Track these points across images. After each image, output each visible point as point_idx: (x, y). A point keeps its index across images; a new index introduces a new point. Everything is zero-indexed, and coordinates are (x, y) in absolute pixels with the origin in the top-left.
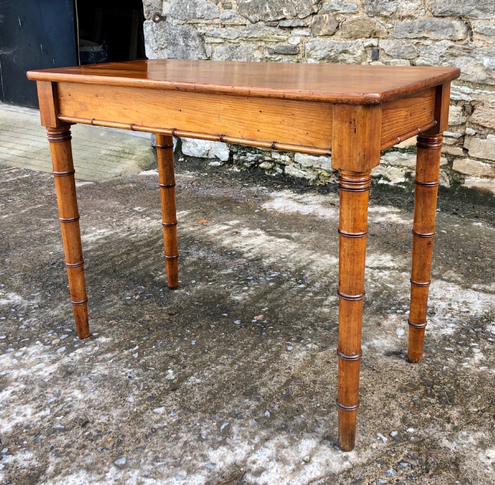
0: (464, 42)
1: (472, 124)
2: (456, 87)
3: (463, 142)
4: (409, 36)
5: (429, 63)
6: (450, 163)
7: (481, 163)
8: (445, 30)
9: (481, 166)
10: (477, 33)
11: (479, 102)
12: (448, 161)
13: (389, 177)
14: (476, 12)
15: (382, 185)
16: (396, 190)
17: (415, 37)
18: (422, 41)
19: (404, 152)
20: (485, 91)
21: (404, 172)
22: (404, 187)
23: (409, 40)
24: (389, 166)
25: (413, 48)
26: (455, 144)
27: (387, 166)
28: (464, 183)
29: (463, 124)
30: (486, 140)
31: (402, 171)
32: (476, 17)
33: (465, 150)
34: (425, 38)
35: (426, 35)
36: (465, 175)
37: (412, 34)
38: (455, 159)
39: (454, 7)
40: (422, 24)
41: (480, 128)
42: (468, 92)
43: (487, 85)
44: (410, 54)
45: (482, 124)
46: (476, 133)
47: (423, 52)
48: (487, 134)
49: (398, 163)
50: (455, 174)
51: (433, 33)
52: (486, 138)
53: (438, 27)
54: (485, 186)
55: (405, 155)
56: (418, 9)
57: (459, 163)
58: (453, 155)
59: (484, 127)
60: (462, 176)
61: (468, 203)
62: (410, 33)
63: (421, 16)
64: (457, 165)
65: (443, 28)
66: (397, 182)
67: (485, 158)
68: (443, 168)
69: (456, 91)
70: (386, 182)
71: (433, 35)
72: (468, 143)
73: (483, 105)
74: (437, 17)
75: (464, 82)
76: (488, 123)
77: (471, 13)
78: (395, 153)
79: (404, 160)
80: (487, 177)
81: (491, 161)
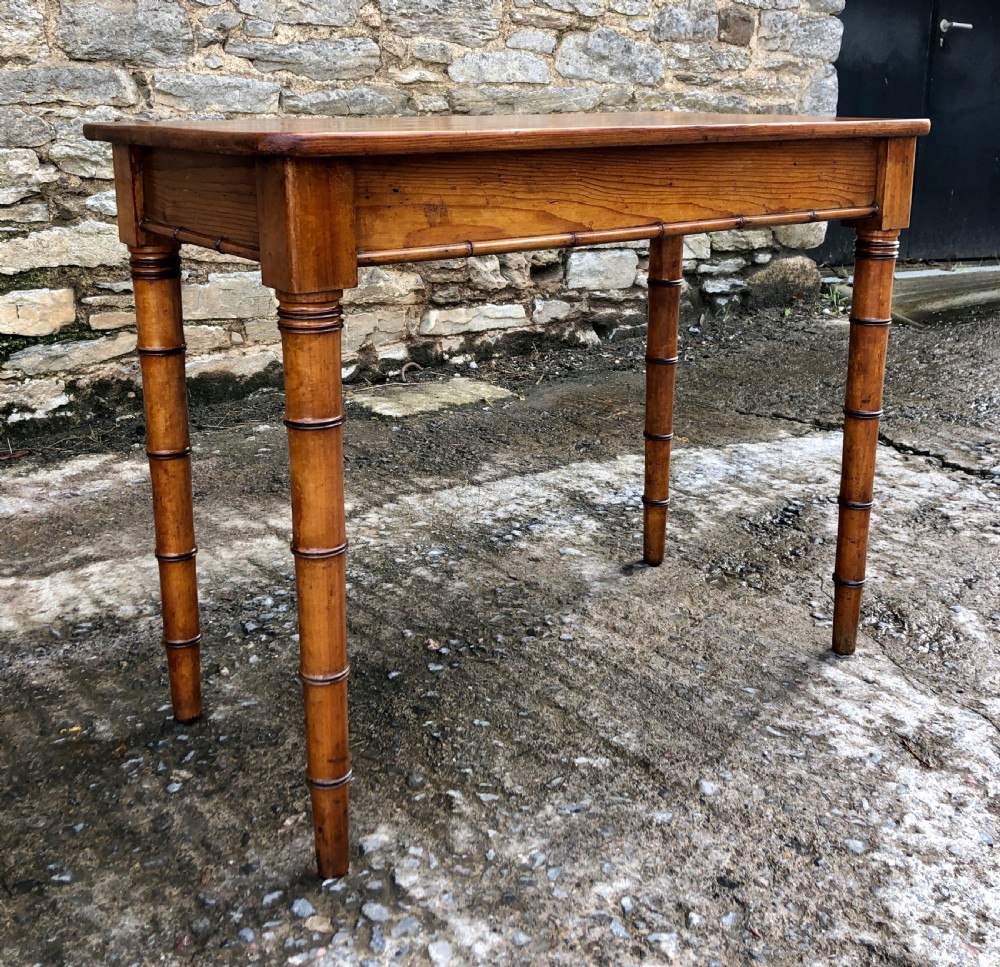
0: (138, 109)
4: (28, 98)
5: (80, 153)
7: (205, 327)
8: (102, 88)
9: (208, 333)
10: (159, 91)
13: (29, 402)
14: (153, 53)
15: (21, 424)
16: (55, 424)
17: (40, 101)
18: (56, 110)
19: (52, 343)
21: (62, 383)
22: (69, 414)
23: (28, 108)
24: (27, 380)
25: (42, 125)
27: (22, 381)
30: (207, 286)
31: (57, 382)
32: (153, 62)
34: (61, 103)
35: (63, 98)
37: (33, 95)
39: (112, 43)
40: (53, 73)
41: (194, 266)
44: (35, 138)
45: (196, 257)
46: (189, 276)
47: (65, 132)
48: (208, 273)
49: (44, 369)
51: (76, 93)
52: (208, 281)
53: (87, 80)
54: (220, 367)
55: (57, 348)
56: (34, 43)
59: (198, 262)
61: (197, 405)
62: (28, 92)
63: (46, 59)
65: (97, 82)
66: (50, 409)
67: (209, 317)
70: (28, 416)
71: (76, 97)
74: (79, 60)
77: (145, 56)
78: (33, 348)
79: (57, 357)
80: (219, 349)
81: (220, 321)
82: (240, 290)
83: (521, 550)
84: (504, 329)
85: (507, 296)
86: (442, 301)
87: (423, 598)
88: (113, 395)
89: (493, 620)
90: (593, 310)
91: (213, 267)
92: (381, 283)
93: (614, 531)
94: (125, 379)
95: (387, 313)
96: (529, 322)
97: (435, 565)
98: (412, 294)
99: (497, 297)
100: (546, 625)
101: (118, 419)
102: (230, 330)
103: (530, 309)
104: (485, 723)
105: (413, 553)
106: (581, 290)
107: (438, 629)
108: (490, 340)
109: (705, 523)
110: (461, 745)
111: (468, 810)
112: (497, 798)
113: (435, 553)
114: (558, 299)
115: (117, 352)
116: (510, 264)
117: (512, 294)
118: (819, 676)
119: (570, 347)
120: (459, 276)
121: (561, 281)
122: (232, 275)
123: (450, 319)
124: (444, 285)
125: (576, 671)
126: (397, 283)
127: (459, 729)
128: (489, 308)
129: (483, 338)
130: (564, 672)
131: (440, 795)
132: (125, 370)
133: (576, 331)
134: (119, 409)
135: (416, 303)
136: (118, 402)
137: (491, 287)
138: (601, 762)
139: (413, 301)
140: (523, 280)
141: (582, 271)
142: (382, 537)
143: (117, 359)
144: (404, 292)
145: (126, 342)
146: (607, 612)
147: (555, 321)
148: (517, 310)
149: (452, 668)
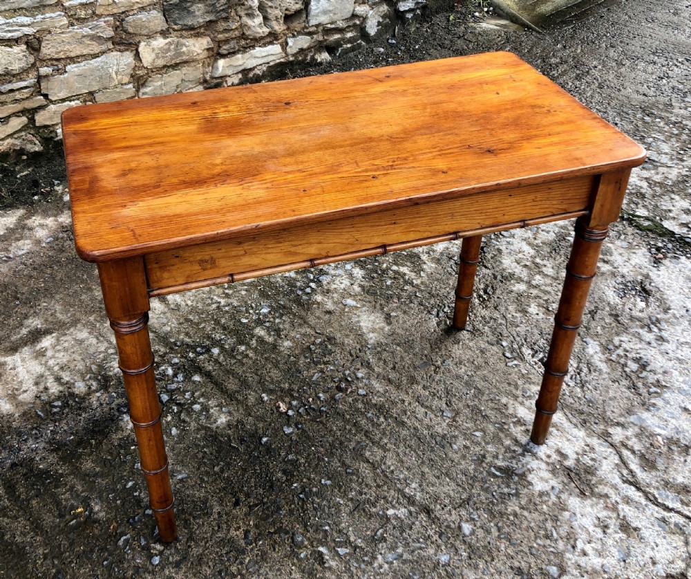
1: (44, 61)
2: (11, 21)
3: (40, 87)
6: (32, 120)
7: (67, 103)
9: (69, 106)
11: (44, 30)
12: (28, 118)
20: (48, 15)
26: (32, 95)
28: (57, 136)
29: (33, 65)
30: (66, 75)
33: (46, 96)
36: (53, 125)
38: (37, 112)
41: (55, 63)
42: (29, 22)
43: (45, 6)
45: (56, 56)
46: (53, 71)
48: (65, 66)
50: (40, 131)
52: (66, 72)
57: (43, 115)
58: (33, 109)
59: (59, 60)
60: (51, 129)
64: (41, 119)
67: (70, 95)
68: (25, 131)
69: (12, 26)
72: (46, 87)
73: (50, 32)
75: (15, 11)
76: (62, 53)
81: (77, 97)
82: (88, 73)
83: (318, 303)
84: (268, 63)
85: (268, 40)
86: (225, 52)
87: (266, 359)
88: (12, 160)
89: (314, 378)
90: (325, 38)
91: (68, 61)
92: (184, 49)
93: (373, 278)
94: (18, 148)
95: (189, 68)
96: (284, 55)
97: (267, 324)
98: (206, 51)
99: (262, 42)
100: (346, 379)
101: (18, 176)
102: (85, 101)
103: (285, 45)
104: (329, 482)
105: (251, 311)
106: (317, 26)
107: (282, 390)
108: (258, 72)
109: (429, 266)
110: (318, 504)
111: (333, 564)
112: (348, 551)
113: (265, 310)
114: (303, 34)
115: (10, 131)
116: (270, 17)
117: (273, 37)
118: (516, 417)
119: (311, 66)
120: (236, 32)
121: (304, 22)
122: (82, 64)
123: (232, 64)
124: (227, 41)
125: (373, 425)
126: (195, 46)
127: (314, 489)
128: (258, 51)
129: (254, 72)
130: (366, 428)
131: (314, 551)
132: (17, 142)
133: (315, 54)
134: (17, 168)
135: (209, 57)
136: (16, 164)
137: (258, 36)
138: (402, 512)
139: (206, 56)
140: (279, 27)
141: (318, 13)
142: (227, 296)
143: (11, 136)
144: (200, 51)
145: (16, 123)
146: (381, 363)
147: (302, 50)
148: (275, 49)
149: (298, 429)
